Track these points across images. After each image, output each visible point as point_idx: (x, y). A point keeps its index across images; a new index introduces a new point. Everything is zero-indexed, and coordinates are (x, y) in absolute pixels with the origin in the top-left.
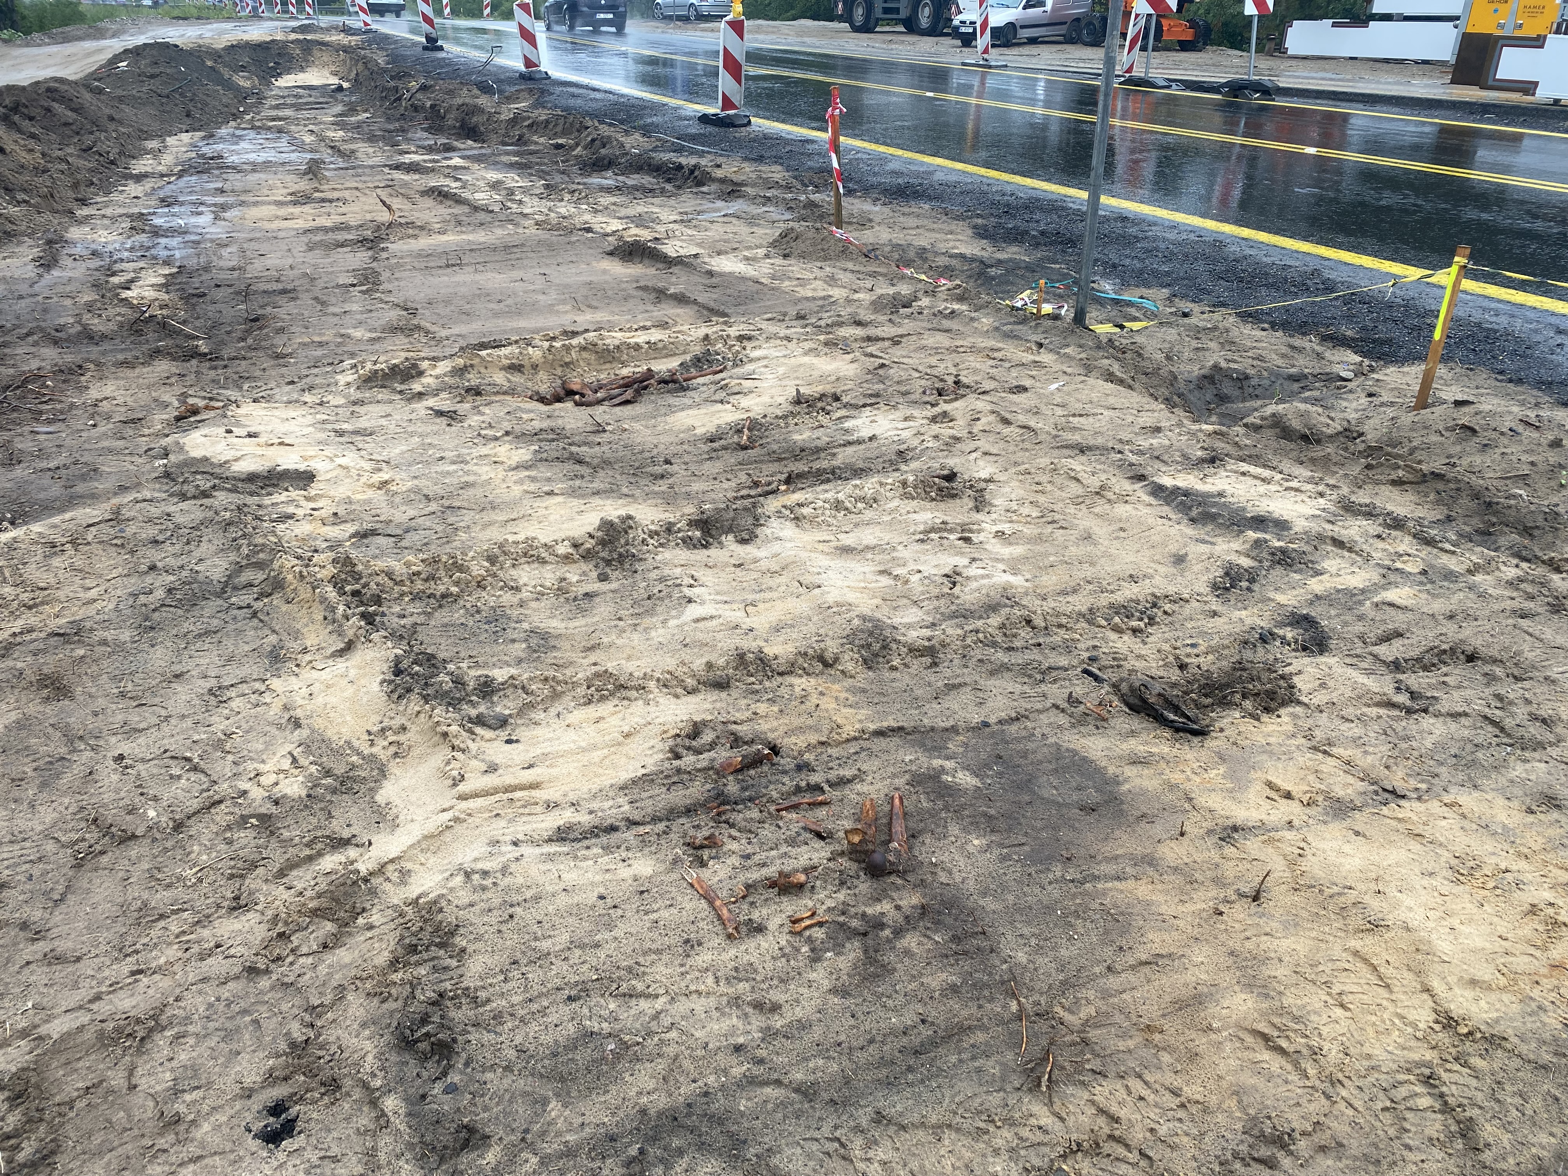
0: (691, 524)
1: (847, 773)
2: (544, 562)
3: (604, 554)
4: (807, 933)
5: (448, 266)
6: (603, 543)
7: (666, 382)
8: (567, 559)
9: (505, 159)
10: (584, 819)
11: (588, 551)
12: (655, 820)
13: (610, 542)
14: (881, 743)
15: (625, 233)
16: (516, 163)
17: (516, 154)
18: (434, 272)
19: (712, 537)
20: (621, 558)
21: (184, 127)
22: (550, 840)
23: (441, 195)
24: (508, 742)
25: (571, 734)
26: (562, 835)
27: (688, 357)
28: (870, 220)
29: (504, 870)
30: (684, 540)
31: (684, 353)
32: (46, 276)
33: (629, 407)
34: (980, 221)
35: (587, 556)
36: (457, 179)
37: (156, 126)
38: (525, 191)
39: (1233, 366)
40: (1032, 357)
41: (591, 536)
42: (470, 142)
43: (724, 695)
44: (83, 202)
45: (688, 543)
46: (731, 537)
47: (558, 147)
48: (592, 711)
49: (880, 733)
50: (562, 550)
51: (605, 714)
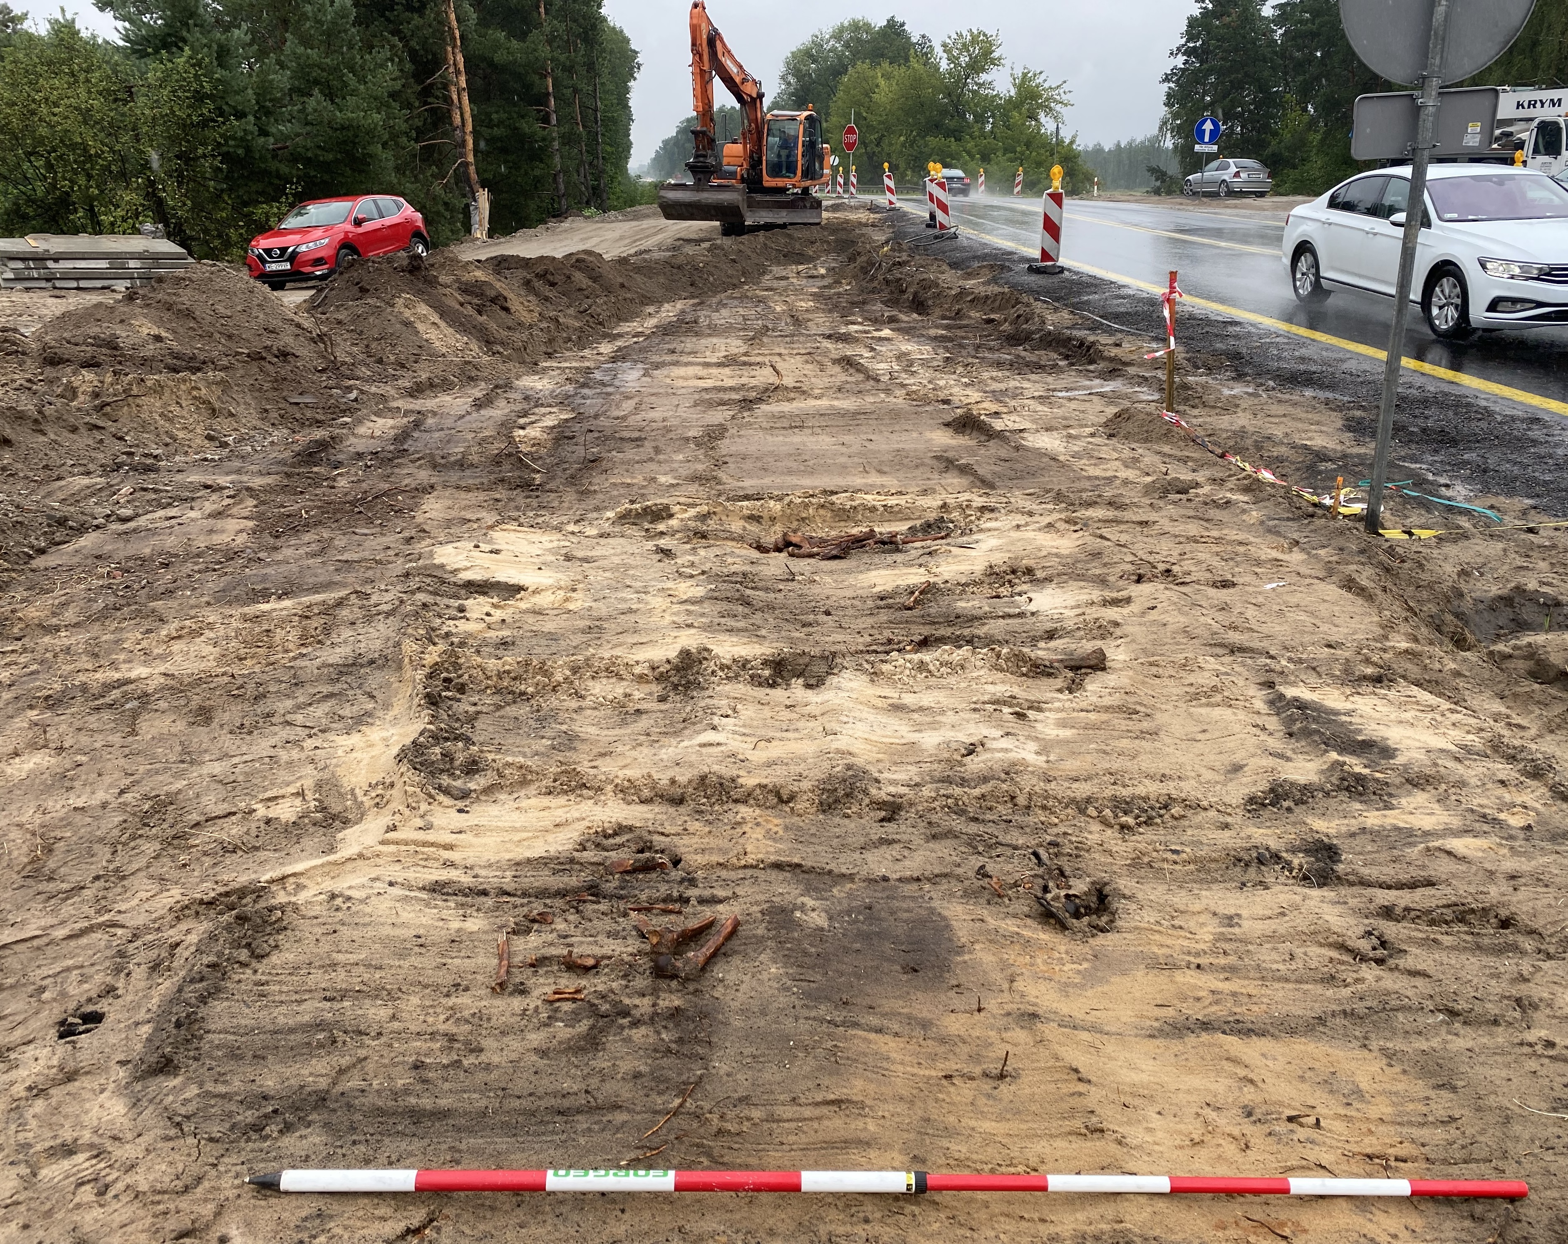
0: (765, 663)
1: (720, 893)
2: (621, 678)
3: (675, 680)
4: (557, 1004)
5: (791, 427)
6: (677, 669)
7: (884, 543)
8: (641, 679)
9: (933, 332)
10: (466, 880)
11: (662, 674)
12: (525, 894)
13: (684, 669)
14: (773, 875)
15: (974, 407)
16: (942, 336)
17: (947, 327)
18: (776, 432)
19: (782, 678)
20: (688, 686)
21: (684, 294)
22: (424, 888)
23: (848, 363)
24: (460, 811)
25: (516, 815)
26: (437, 888)
27: (918, 523)
28: (1237, 406)
29: (364, 901)
30: (752, 677)
31: (920, 518)
32: (475, 415)
33: (836, 562)
34: (1358, 413)
35: (661, 678)
36: (873, 349)
37: (659, 292)
38: (925, 363)
39: (1545, 589)
40: (1275, 554)
41: (668, 661)
42: (915, 315)
43: (672, 810)
44: (549, 355)
45: (757, 681)
46: (801, 681)
47: (989, 321)
48: (546, 801)
49: (778, 866)
50: (638, 670)
51: (552, 805)
